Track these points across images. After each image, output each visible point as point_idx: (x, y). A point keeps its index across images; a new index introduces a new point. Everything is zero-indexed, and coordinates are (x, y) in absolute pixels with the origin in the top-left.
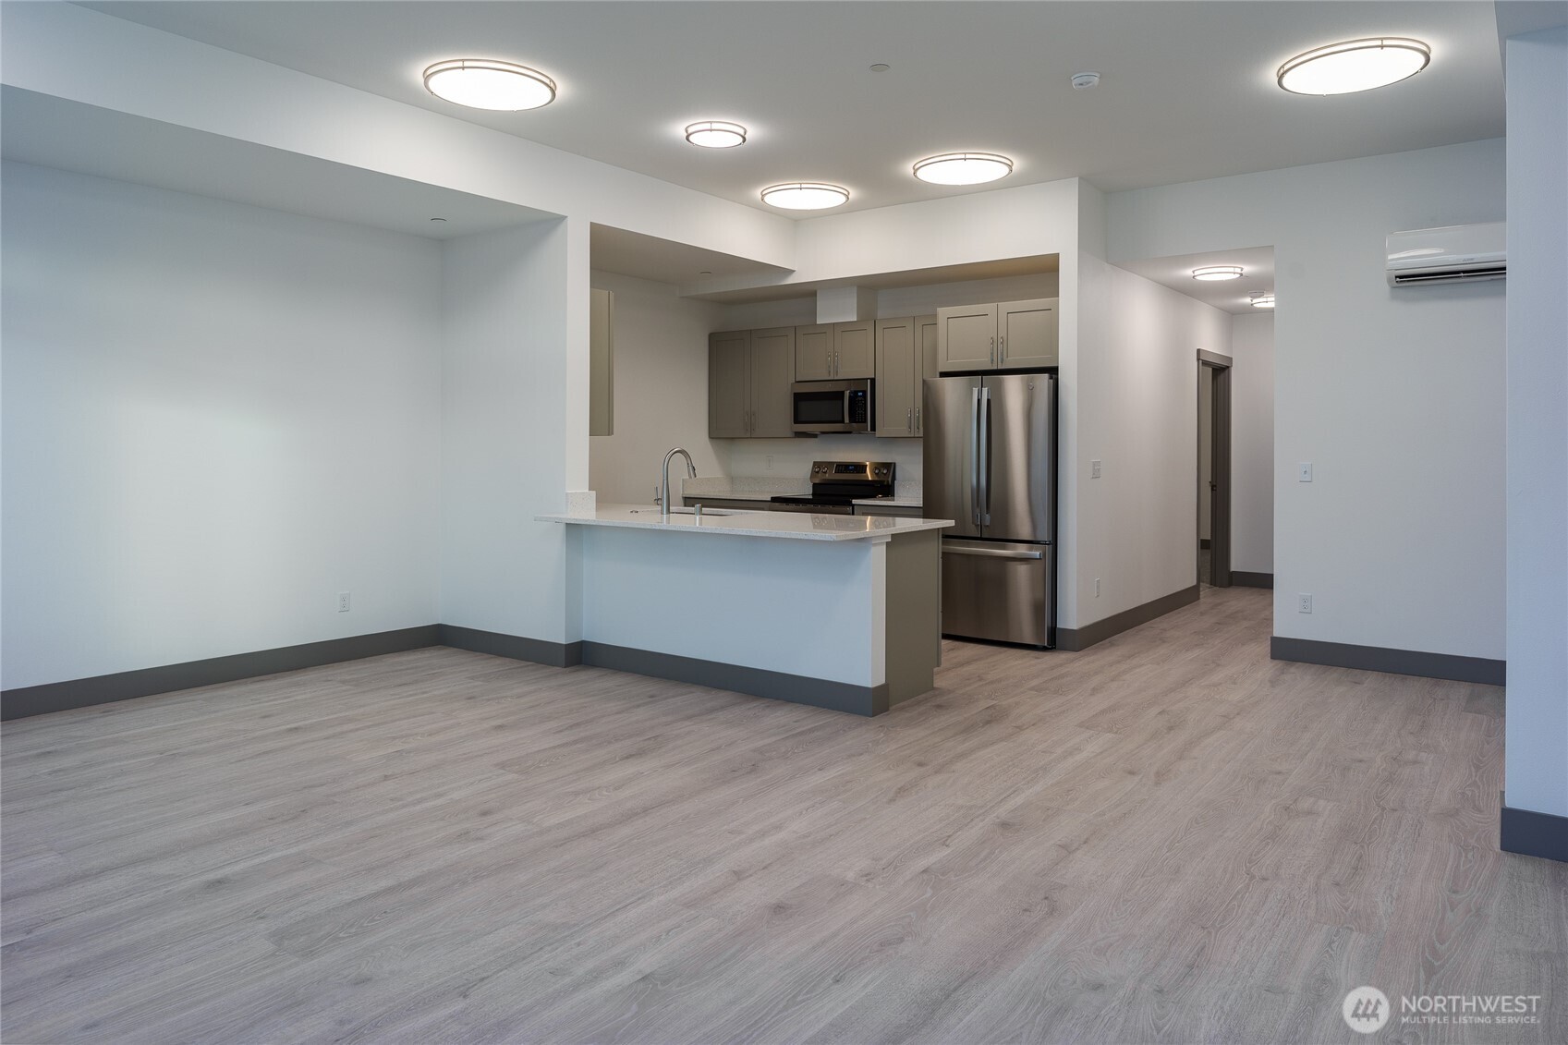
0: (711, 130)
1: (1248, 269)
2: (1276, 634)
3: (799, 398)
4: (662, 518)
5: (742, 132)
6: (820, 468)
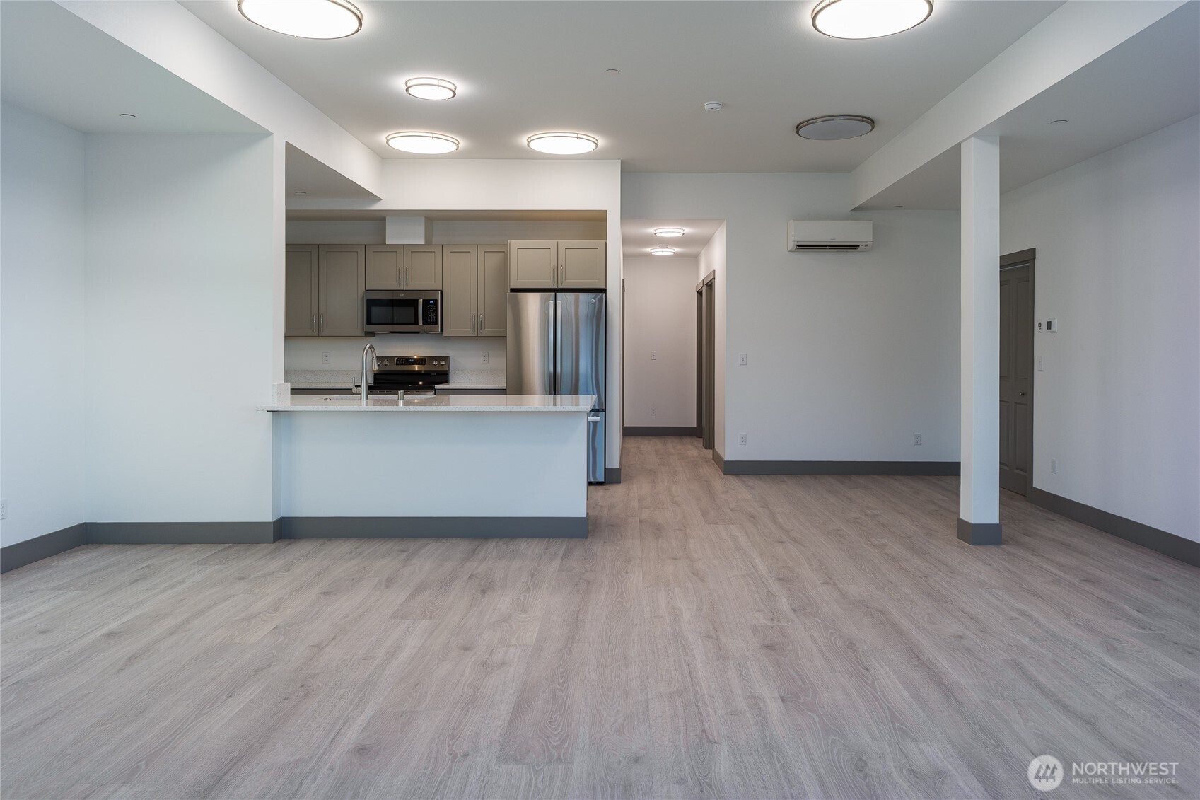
0: (438, 86)
1: (687, 230)
3: (371, 304)
5: (453, 88)
6: (381, 360)
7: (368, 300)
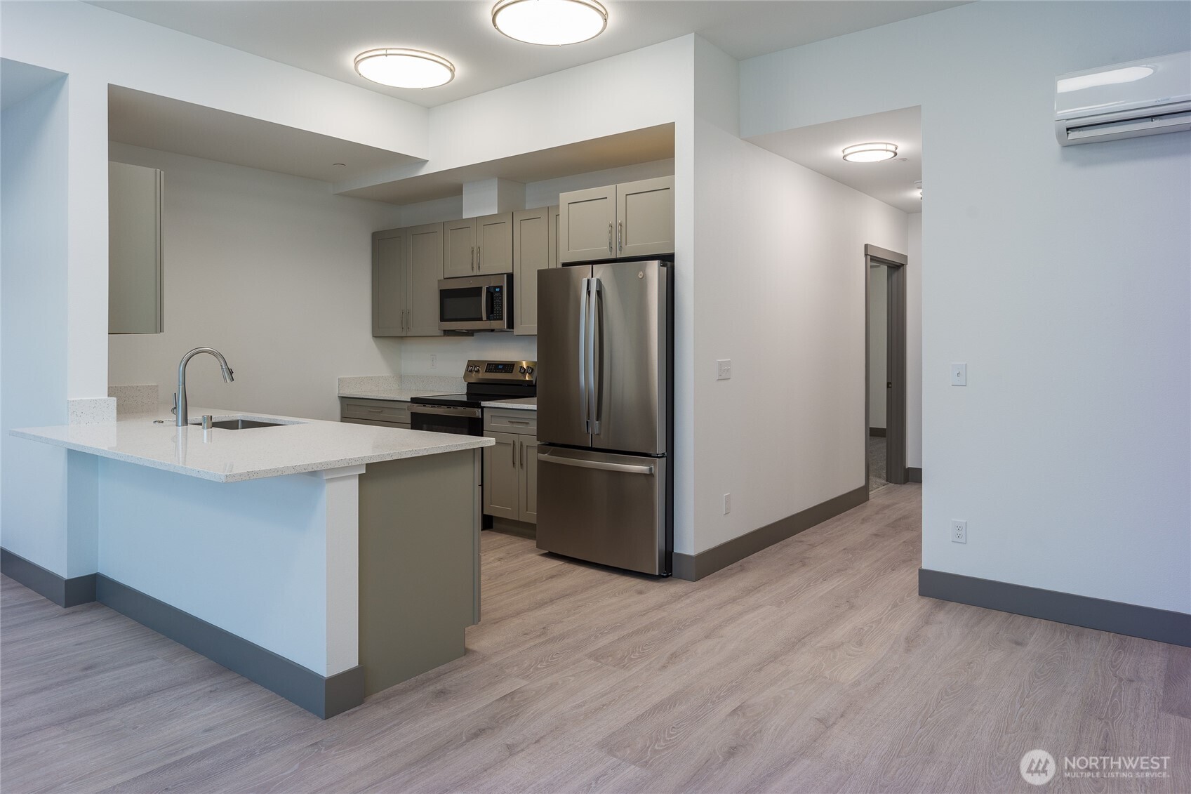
2: (925, 567)
3: (445, 295)
4: (177, 431)
6: (472, 366)
7: (441, 290)
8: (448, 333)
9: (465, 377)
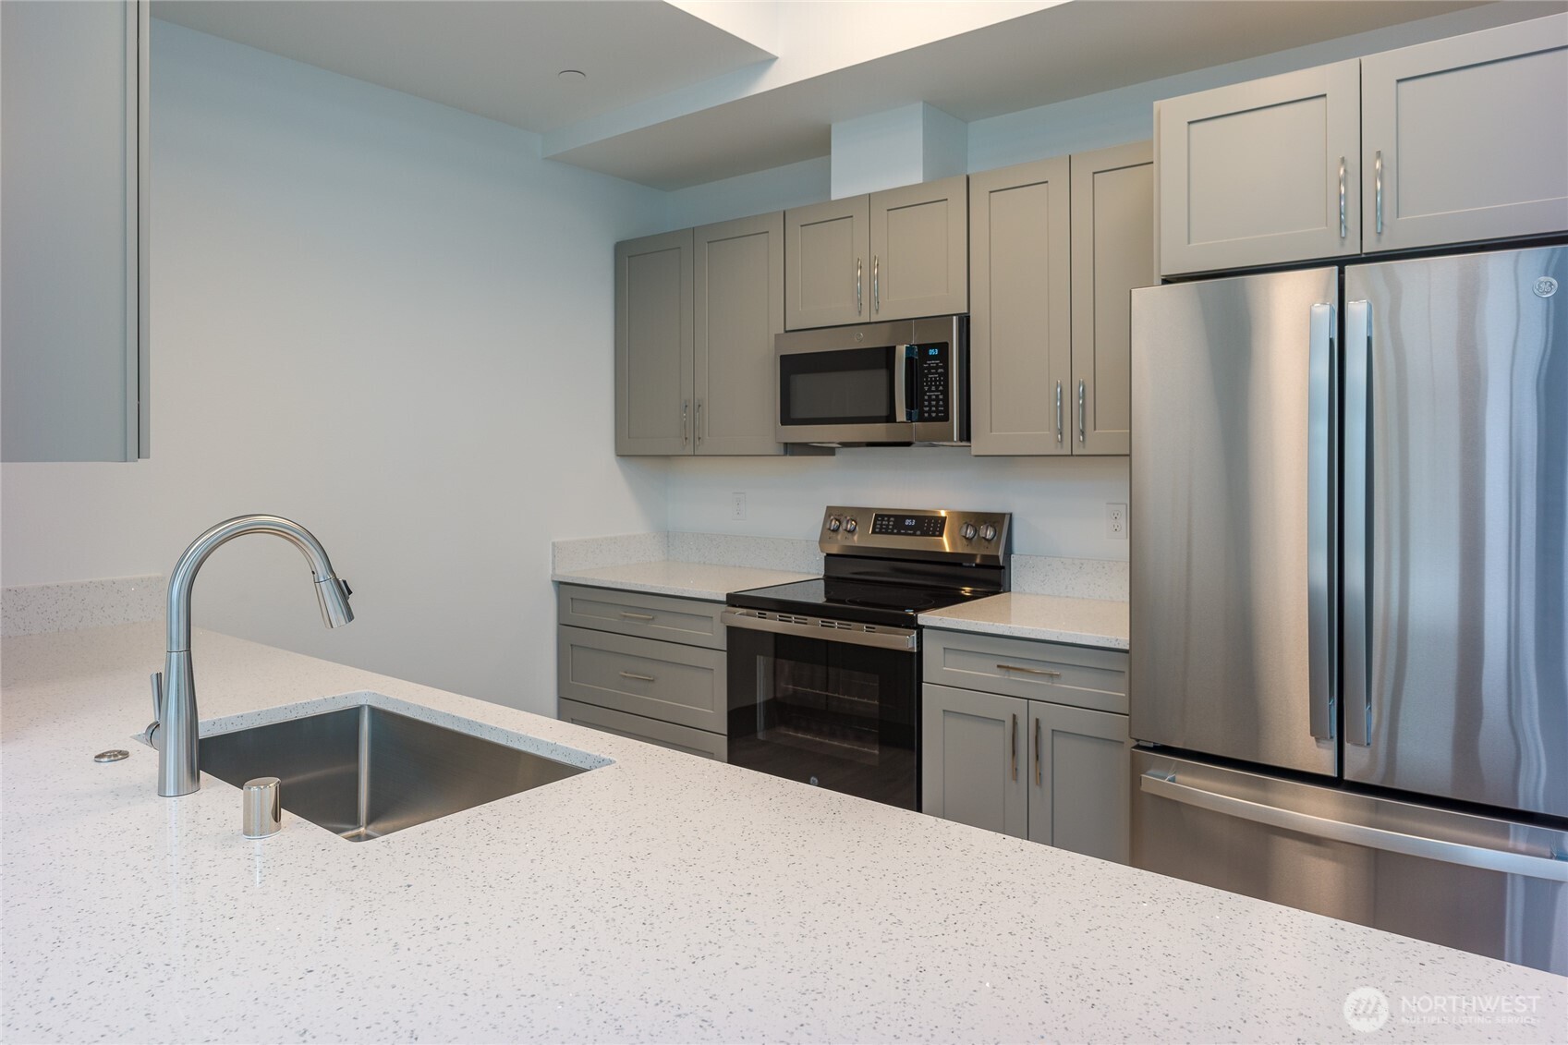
3: (792, 367)
6: (837, 517)
7: (782, 357)
8: (792, 449)
9: (822, 541)
